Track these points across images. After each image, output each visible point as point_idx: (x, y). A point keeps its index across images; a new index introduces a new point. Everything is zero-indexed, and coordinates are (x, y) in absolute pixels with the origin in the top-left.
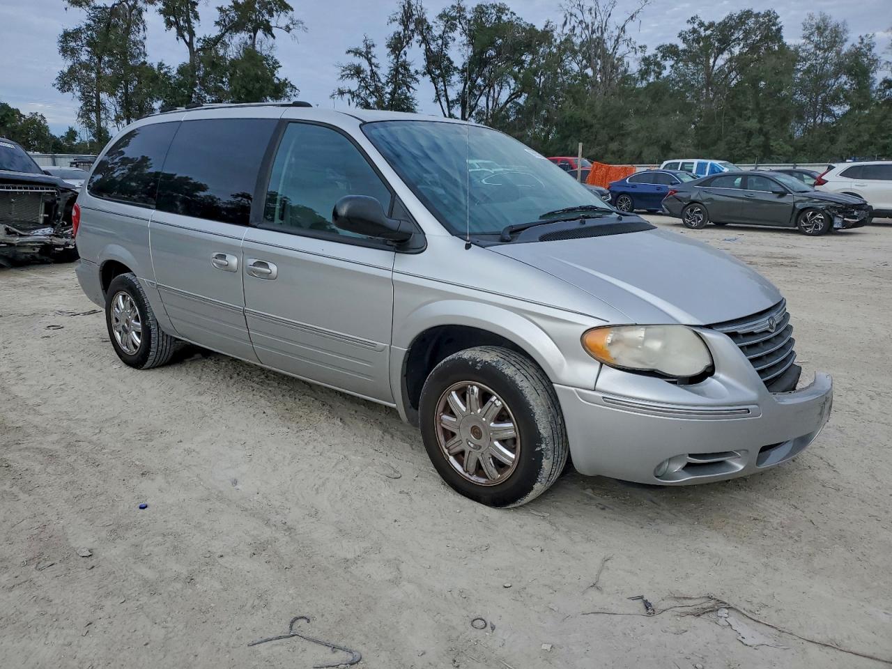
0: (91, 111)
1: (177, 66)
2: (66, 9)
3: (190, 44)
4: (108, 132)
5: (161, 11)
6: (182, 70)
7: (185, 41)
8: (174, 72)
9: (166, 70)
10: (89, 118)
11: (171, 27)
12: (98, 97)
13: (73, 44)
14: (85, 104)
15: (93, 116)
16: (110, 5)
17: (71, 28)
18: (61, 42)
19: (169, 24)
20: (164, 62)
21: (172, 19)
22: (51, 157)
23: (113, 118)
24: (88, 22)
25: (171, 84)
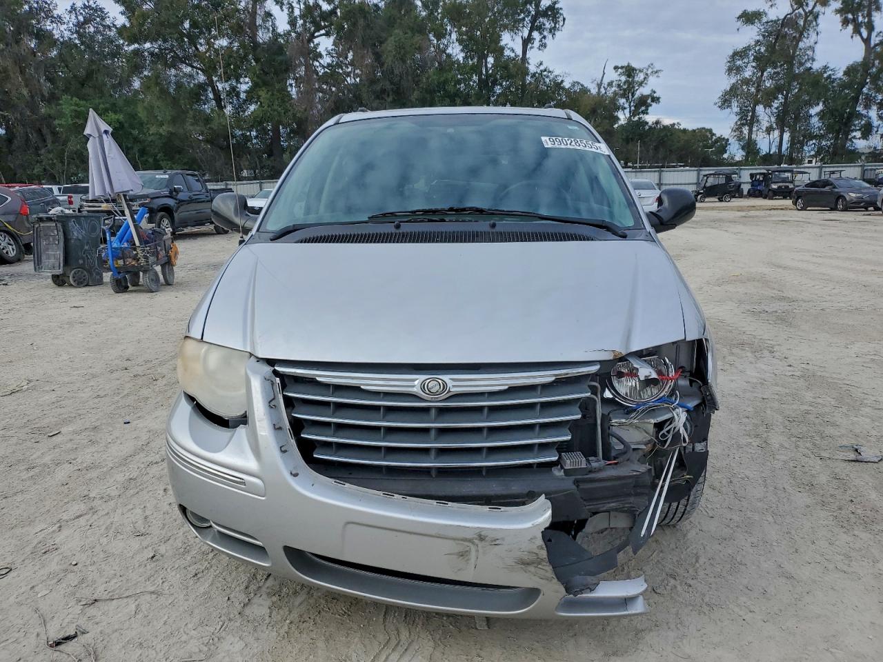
0: (743, 125)
1: (844, 68)
2: (738, 29)
3: (867, 41)
4: (756, 144)
5: (838, 11)
6: (850, 71)
7: (862, 38)
8: (840, 74)
9: (830, 72)
10: (741, 132)
11: (847, 25)
12: (754, 110)
13: (739, 63)
14: (741, 119)
15: (746, 130)
16: (782, 17)
17: (740, 47)
18: (729, 62)
19: (845, 22)
20: (829, 65)
21: (850, 16)
22: (697, 170)
23: (764, 129)
24: (758, 38)
25: (833, 87)
